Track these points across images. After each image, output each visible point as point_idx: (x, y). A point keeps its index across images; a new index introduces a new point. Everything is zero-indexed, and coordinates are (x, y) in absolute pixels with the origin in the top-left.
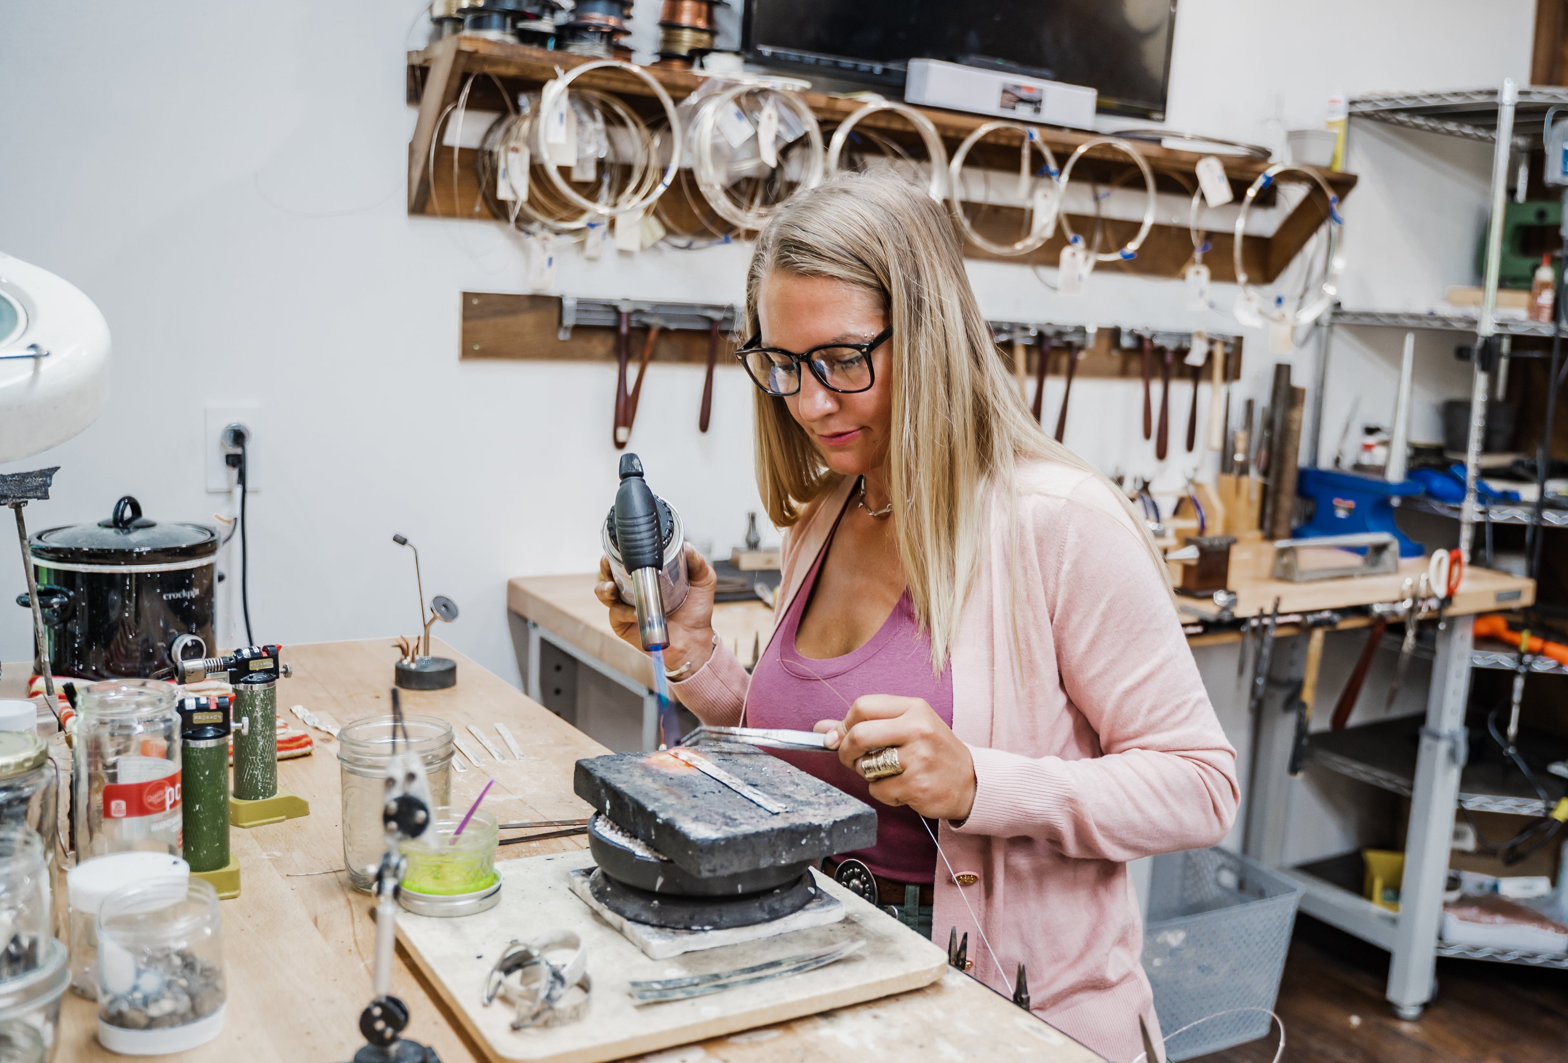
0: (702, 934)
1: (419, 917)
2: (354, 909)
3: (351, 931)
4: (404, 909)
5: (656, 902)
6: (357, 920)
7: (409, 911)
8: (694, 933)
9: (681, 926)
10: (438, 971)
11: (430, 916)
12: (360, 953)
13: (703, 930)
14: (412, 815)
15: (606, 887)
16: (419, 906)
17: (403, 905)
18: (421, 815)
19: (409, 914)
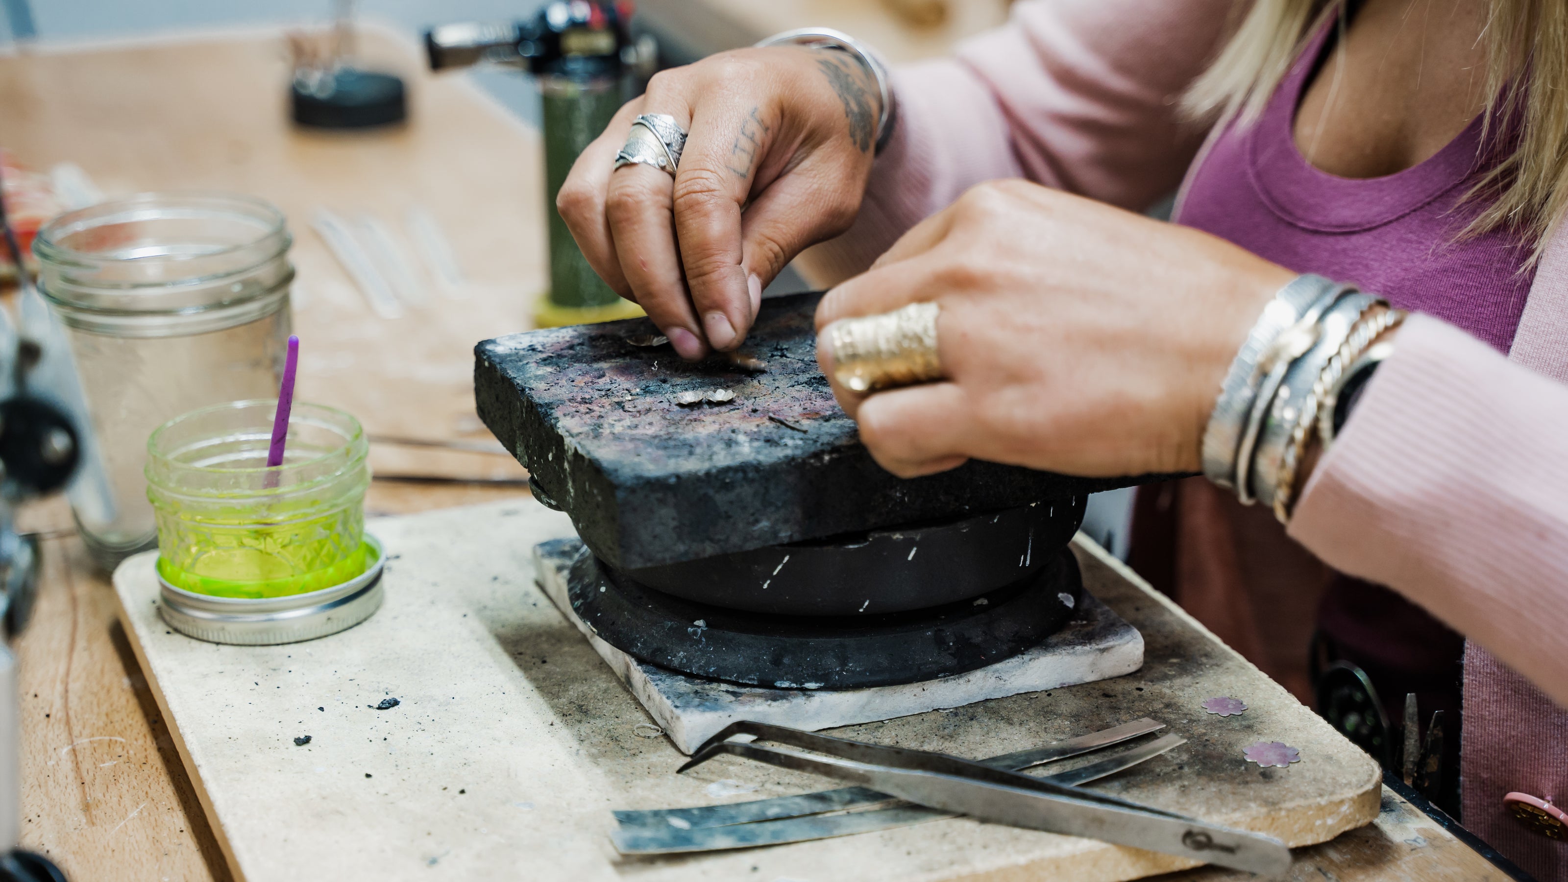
0: (800, 700)
1: (194, 643)
2: (81, 619)
3: (62, 669)
4: (168, 624)
5: (700, 623)
6: (81, 643)
7: (177, 631)
8: (783, 697)
9: (754, 679)
10: (205, 773)
11: (218, 644)
12: (68, 722)
13: (804, 691)
14: (37, 441)
15: (598, 586)
16: (195, 619)
17: (167, 618)
18: (58, 442)
19: (177, 637)
